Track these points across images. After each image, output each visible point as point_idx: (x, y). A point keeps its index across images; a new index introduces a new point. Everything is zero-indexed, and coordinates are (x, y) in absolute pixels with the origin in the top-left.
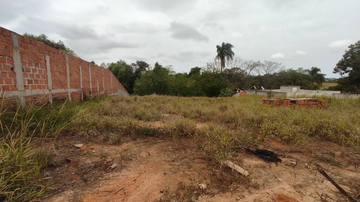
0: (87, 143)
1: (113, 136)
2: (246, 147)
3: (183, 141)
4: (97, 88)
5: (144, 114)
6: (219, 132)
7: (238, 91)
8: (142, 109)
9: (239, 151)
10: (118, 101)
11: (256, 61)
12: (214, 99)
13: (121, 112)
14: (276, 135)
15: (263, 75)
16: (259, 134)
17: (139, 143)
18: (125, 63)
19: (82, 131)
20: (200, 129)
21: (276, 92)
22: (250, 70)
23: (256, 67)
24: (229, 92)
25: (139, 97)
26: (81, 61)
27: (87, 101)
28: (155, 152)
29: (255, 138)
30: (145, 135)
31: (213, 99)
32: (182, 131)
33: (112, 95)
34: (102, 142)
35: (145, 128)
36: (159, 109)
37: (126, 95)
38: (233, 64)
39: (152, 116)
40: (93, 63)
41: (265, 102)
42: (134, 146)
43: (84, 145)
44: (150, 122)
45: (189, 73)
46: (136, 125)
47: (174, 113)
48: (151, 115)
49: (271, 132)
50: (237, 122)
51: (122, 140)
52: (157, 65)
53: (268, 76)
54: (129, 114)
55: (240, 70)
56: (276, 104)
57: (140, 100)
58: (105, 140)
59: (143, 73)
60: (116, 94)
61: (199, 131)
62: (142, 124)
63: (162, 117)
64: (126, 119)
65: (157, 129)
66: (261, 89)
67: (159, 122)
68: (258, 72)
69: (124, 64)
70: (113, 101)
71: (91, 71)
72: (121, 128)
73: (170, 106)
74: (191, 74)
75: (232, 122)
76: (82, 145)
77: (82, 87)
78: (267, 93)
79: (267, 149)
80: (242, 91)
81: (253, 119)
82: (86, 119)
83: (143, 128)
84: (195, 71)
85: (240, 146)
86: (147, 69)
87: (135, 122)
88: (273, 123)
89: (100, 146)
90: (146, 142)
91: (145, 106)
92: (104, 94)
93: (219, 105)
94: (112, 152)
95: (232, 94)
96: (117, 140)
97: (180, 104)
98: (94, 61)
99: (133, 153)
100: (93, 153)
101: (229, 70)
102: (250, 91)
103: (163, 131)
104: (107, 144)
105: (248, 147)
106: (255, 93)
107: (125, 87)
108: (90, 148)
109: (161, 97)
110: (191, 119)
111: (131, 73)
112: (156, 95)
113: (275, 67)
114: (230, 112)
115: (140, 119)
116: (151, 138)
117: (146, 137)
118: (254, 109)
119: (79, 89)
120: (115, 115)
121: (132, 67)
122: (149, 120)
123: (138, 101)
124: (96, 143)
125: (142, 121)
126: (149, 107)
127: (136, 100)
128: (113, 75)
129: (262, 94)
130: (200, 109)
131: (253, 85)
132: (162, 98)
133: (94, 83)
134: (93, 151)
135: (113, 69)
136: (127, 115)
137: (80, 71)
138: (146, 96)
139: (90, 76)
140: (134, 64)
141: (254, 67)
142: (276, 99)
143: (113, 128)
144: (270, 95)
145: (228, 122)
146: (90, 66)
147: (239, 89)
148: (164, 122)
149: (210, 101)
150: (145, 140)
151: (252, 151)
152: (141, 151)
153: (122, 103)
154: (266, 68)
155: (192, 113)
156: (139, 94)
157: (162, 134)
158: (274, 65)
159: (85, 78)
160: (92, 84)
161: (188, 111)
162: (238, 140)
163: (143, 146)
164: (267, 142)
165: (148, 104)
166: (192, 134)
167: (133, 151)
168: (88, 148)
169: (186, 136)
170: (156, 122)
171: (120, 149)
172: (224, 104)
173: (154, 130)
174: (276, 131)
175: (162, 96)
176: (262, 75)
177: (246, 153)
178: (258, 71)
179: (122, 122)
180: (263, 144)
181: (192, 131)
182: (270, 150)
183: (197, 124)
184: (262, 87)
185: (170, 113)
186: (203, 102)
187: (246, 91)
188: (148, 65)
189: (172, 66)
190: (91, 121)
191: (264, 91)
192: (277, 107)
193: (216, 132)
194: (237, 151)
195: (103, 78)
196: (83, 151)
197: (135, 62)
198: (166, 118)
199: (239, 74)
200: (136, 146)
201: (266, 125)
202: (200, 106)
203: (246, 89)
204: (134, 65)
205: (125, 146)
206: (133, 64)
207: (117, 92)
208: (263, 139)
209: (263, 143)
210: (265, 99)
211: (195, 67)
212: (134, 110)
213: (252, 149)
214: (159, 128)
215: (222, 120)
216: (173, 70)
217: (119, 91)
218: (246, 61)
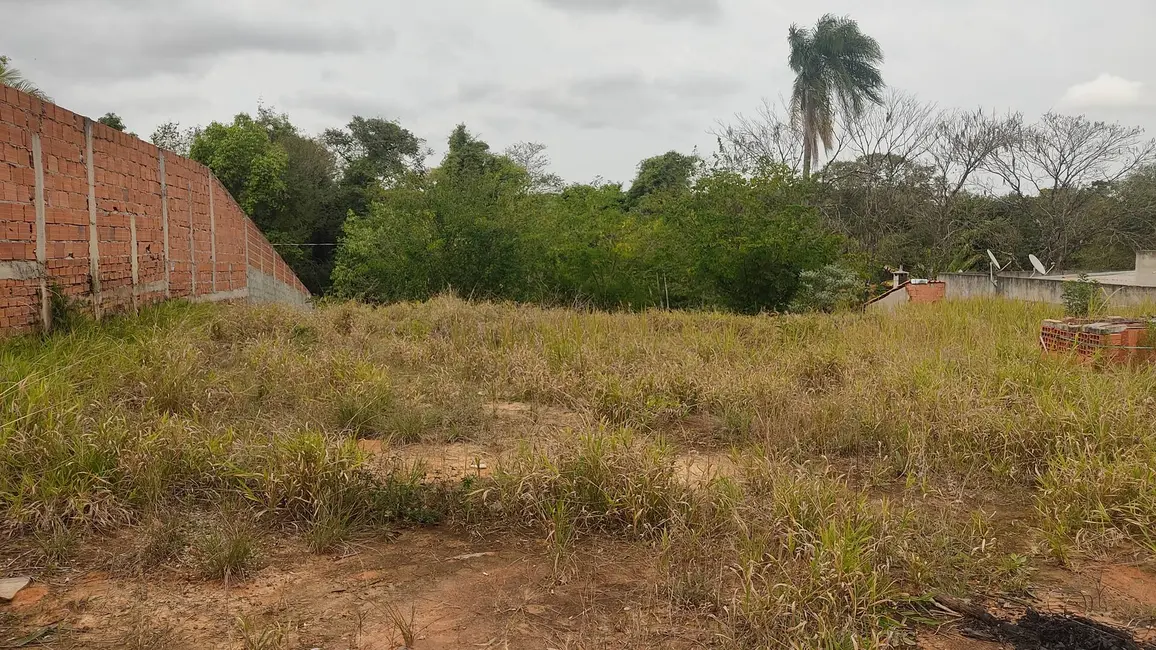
0: (49, 573)
1: (208, 530)
2: (967, 601)
3: (602, 554)
4: (129, 261)
5: (385, 403)
6: (804, 508)
7: (896, 278)
8: (380, 377)
9: (923, 619)
10: (246, 332)
11: (1001, 118)
12: (765, 325)
13: (261, 395)
14: (1134, 529)
15: (1035, 194)
16: (1034, 523)
17: (353, 568)
18: (288, 126)
19: (28, 500)
20: (693, 487)
21: (1114, 287)
22: (962, 169)
23: (1001, 149)
24: (847, 287)
25: (363, 313)
26: (40, 112)
27: (68, 331)
28: (442, 624)
29: (1013, 547)
30: (392, 520)
31: (761, 321)
32: (596, 502)
33: (214, 297)
34: (138, 567)
35: (389, 482)
36: (473, 374)
37: (292, 298)
38: (872, 135)
39: (434, 411)
40: (113, 123)
41: (1053, 337)
42: (321, 587)
43: (31, 581)
44: (418, 447)
45: (631, 185)
46: (343, 464)
47: (549, 399)
48: (427, 410)
49: (1102, 511)
50: (904, 452)
51: (256, 553)
52: (460, 139)
53: (1061, 198)
54: (307, 401)
55: (909, 165)
56: (1123, 353)
57: (371, 329)
58: (159, 556)
59: (387, 183)
60: (237, 293)
61: (690, 499)
62: (373, 458)
63: (487, 420)
64: (285, 435)
65: (458, 488)
66: (1030, 267)
67: (472, 448)
68: (1012, 178)
69: (282, 133)
70: (218, 335)
71: (97, 167)
72: (252, 484)
73: (529, 362)
74: (639, 190)
75: (871, 450)
76: (23, 582)
77: (41, 253)
78: (1060, 291)
79: (1087, 615)
80: (918, 281)
81: (993, 434)
82: (56, 433)
83: (378, 484)
84: (665, 173)
85: (928, 595)
86: (407, 160)
87: (335, 448)
88: (1111, 459)
89: (131, 587)
90: (394, 563)
91: (397, 361)
92: (168, 294)
93: (793, 357)
94: (191, 624)
95: (864, 296)
96: (226, 553)
97: (584, 348)
98: (117, 115)
99: (315, 629)
100: (86, 630)
101: (848, 170)
102: (963, 281)
103: (493, 497)
104: (169, 576)
105: (972, 596)
106: (992, 289)
107: (288, 258)
108: (67, 600)
109: (486, 314)
110: (646, 431)
111: (324, 182)
112: (459, 302)
113: (1102, 151)
114: (857, 398)
115: (366, 433)
116: (423, 539)
117: (397, 534)
118: (999, 382)
119: (24, 265)
120: (223, 413)
121: (330, 149)
122: (413, 438)
123: (357, 332)
124: (105, 569)
125: (373, 442)
126: (417, 366)
127: (344, 325)
128: (222, 190)
129: (1034, 294)
130: (690, 379)
131: (981, 246)
132: (487, 318)
133: (111, 231)
134: (87, 619)
135: (218, 160)
136: (291, 407)
137: (32, 163)
138: (404, 304)
139: (92, 191)
140: (340, 134)
141: (989, 149)
142: (1121, 321)
143: (209, 484)
144: (1081, 300)
145: (850, 451)
146: (90, 141)
147: (901, 271)
148: (497, 449)
149: (743, 332)
150: (389, 550)
151: (1001, 622)
152: (362, 616)
153: (270, 342)
154: (1053, 153)
155: (646, 397)
156: (367, 296)
157: (483, 514)
158: (1096, 140)
159: (64, 204)
160: (100, 237)
161: (625, 389)
162: (914, 558)
163: (374, 583)
164: (1086, 569)
165: (415, 350)
166: (651, 517)
167: (316, 620)
168: (54, 604)
169: (617, 525)
170: (455, 449)
171: (240, 609)
172: (821, 351)
173: (442, 494)
174: (1133, 506)
175: (486, 306)
176: (1029, 190)
177: (967, 635)
178: (1007, 172)
179: (258, 448)
180: (1059, 581)
181: (651, 497)
182: (1106, 619)
183: (680, 462)
184: (1033, 258)
185: (528, 397)
186: (707, 340)
187: (940, 279)
188: (415, 141)
189: (541, 147)
190: (86, 442)
191: (1042, 282)
192: (1126, 372)
193: (787, 506)
194: (911, 624)
195: (165, 203)
196: (28, 617)
197: (342, 126)
198: (509, 424)
199: (902, 188)
200: (338, 587)
201: (1068, 470)
202: (692, 359)
203: (939, 270)
204: (337, 143)
205: (270, 590)
206: (335, 137)
207: (241, 284)
208: (1057, 554)
209: (1058, 575)
210: (1059, 323)
211: (662, 153)
212: (333, 381)
213: (1001, 614)
214: (467, 482)
215: (814, 436)
216: (547, 171)
217: (258, 278)
218: (947, 117)
